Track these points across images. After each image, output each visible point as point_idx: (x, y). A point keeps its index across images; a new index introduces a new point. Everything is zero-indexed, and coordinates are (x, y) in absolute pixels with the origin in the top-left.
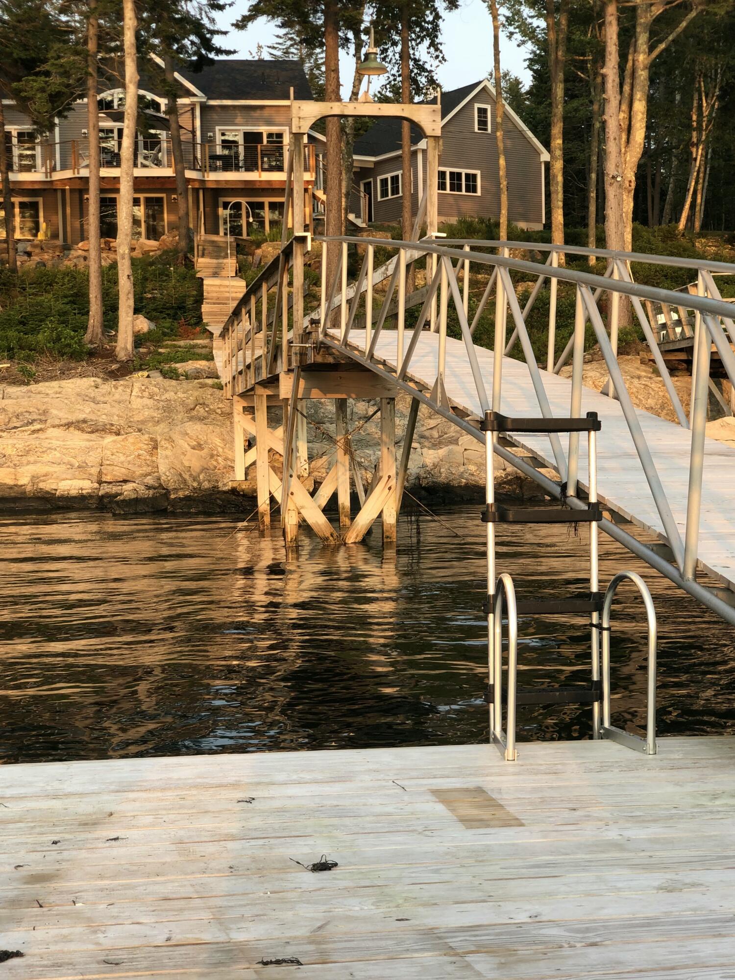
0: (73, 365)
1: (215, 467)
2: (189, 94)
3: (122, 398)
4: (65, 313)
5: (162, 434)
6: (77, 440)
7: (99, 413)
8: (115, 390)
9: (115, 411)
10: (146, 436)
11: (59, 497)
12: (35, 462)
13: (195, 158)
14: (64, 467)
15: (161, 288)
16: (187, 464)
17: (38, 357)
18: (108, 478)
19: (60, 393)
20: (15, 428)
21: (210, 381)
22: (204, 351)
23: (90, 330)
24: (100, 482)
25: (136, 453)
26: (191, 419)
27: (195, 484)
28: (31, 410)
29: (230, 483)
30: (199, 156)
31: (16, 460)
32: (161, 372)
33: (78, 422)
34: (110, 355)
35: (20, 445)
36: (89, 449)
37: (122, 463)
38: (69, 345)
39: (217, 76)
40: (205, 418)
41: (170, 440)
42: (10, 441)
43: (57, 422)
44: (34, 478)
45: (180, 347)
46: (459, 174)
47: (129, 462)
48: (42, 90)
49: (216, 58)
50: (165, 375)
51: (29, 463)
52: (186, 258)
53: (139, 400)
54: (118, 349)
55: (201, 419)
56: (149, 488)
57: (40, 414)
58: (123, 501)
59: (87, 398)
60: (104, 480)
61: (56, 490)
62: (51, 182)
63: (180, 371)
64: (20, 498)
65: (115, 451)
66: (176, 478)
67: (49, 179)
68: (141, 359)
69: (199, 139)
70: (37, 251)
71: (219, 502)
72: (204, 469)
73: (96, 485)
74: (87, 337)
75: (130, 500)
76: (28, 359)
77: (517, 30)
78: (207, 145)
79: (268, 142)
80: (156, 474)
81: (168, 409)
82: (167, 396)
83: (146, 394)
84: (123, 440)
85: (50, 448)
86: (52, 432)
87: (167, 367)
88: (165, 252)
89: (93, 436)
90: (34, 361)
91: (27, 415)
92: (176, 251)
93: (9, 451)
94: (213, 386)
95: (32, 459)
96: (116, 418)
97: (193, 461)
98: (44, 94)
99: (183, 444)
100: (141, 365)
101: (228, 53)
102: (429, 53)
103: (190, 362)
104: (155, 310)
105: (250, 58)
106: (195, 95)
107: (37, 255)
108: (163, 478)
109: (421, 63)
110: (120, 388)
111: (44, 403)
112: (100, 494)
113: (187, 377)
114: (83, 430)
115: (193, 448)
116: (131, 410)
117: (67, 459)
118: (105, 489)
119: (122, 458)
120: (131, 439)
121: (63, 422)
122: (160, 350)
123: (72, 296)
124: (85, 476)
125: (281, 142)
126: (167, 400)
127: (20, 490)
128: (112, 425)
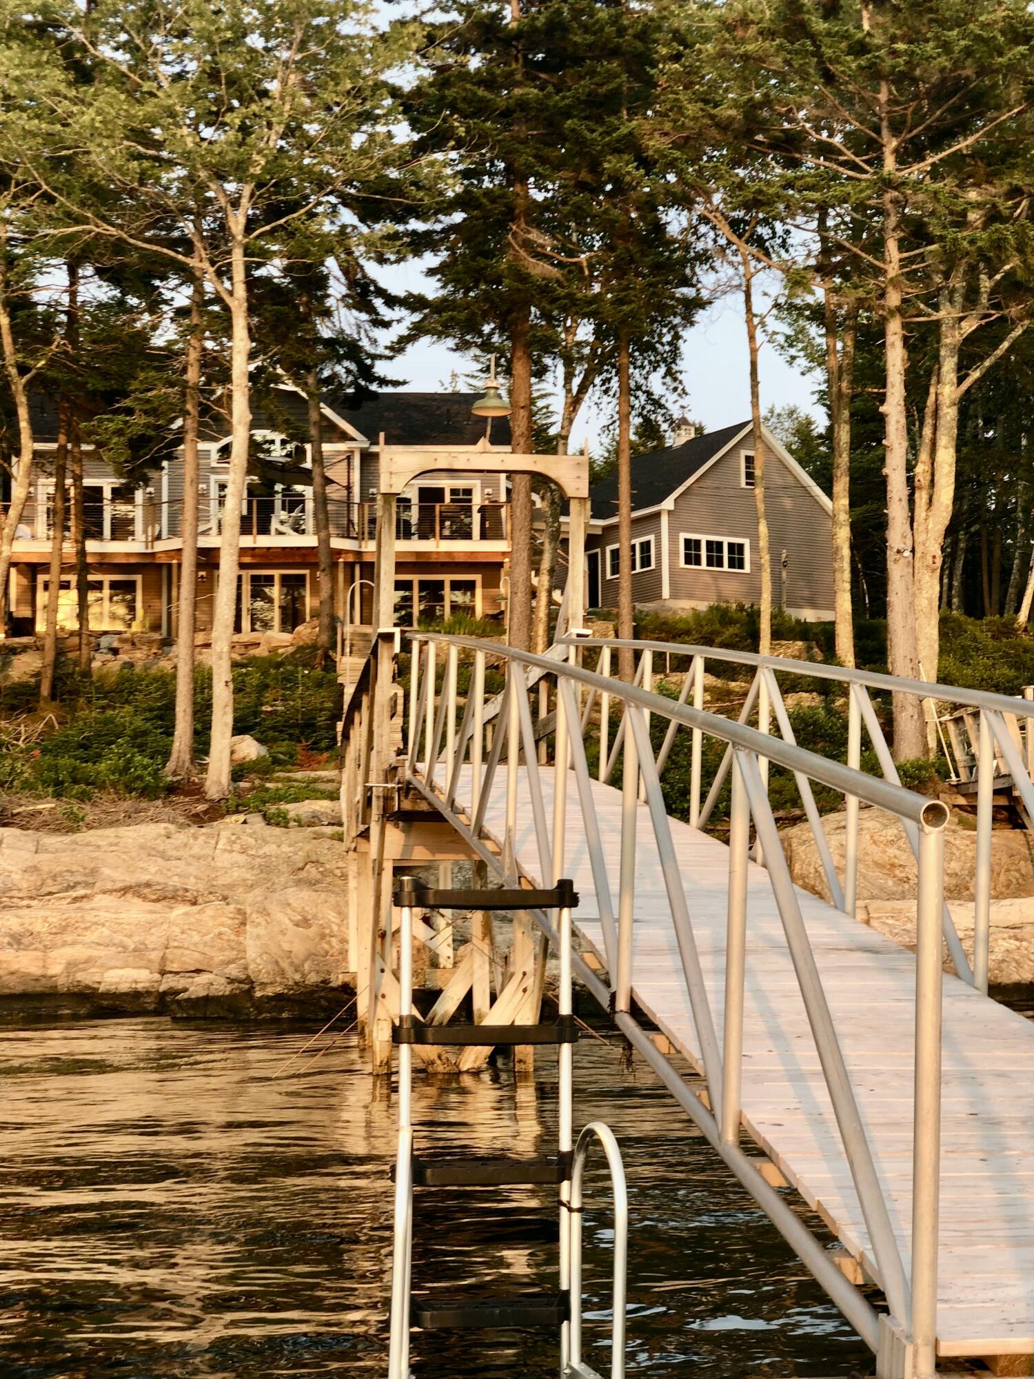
0: (143, 805)
1: (327, 953)
2: (344, 437)
3: (203, 852)
4: (145, 733)
5: (253, 904)
6: (136, 911)
7: (170, 874)
8: (196, 840)
9: (192, 870)
10: (232, 907)
11: (102, 994)
12: (74, 943)
13: (350, 522)
14: (113, 949)
15: (285, 699)
16: (286, 947)
17: (97, 794)
18: (175, 967)
19: (116, 845)
20: (50, 893)
21: (329, 830)
22: (329, 787)
23: (174, 757)
24: (163, 973)
25: (217, 931)
26: (298, 882)
27: (297, 977)
28: (75, 868)
29: (341, 976)
30: (356, 519)
31: (48, 939)
32: (264, 816)
33: (139, 885)
34: (196, 791)
35: (55, 919)
36: (151, 925)
37: (196, 944)
38: (140, 778)
39: (386, 414)
40: (318, 882)
41: (264, 912)
42: (42, 913)
43: (109, 886)
44: (71, 965)
45: (296, 781)
46: (720, 544)
47: (205, 944)
48: (119, 432)
49: (380, 391)
50: (268, 820)
51: (64, 944)
52: (327, 657)
53: (226, 855)
54: (208, 783)
55: (312, 884)
56: (231, 981)
57: (86, 875)
58: (188, 1000)
59: (153, 853)
60: (168, 969)
61: (99, 983)
62: (153, 555)
63: (291, 815)
64: (50, 995)
65: (186, 927)
66: (270, 967)
67: (149, 551)
68: (239, 797)
69: (356, 498)
70: (127, 647)
71: (324, 1003)
72: (310, 955)
73: (157, 976)
74: (171, 766)
75: (198, 999)
76: (84, 797)
77: (802, 354)
78: (366, 505)
79: (452, 501)
80: (242, 961)
81: (267, 869)
82: (267, 849)
83: (237, 847)
84: (198, 912)
85: (96, 923)
86: (101, 900)
87: (272, 809)
88: (300, 649)
89: (158, 906)
90: (90, 799)
91: (68, 876)
92: (314, 647)
93: (39, 927)
94: (332, 837)
95: (69, 938)
96: (192, 880)
97: (296, 943)
98: (122, 439)
99: (283, 918)
100: (238, 806)
101: (396, 383)
102: (664, 384)
103: (307, 802)
104: (274, 728)
105: (440, 390)
106: (353, 439)
107: (126, 652)
108: (252, 967)
109: (656, 397)
110: (202, 838)
111: (93, 859)
112: (161, 990)
113: (300, 823)
114: (145, 898)
115: (297, 925)
116: (215, 869)
117: (118, 938)
118: (168, 983)
119: (196, 938)
120: (210, 911)
121: (119, 885)
122: (268, 785)
123: (159, 708)
124: (142, 963)
125: (470, 501)
126: (266, 856)
127: (50, 984)
128: (186, 890)
